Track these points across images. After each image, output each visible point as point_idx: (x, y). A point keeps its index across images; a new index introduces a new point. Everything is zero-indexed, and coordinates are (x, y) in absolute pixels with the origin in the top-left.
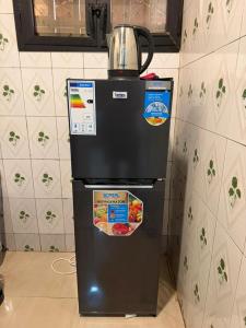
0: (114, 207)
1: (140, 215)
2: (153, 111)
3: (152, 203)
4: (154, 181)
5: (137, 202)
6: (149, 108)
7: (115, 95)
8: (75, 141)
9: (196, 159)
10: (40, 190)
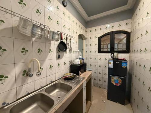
0: (116, 80)
1: (121, 82)
2: (124, 65)
3: (124, 81)
4: (124, 77)
5: (120, 80)
6: (123, 65)
7: (116, 62)
8: (109, 68)
9: (133, 74)
10: (99, 75)
